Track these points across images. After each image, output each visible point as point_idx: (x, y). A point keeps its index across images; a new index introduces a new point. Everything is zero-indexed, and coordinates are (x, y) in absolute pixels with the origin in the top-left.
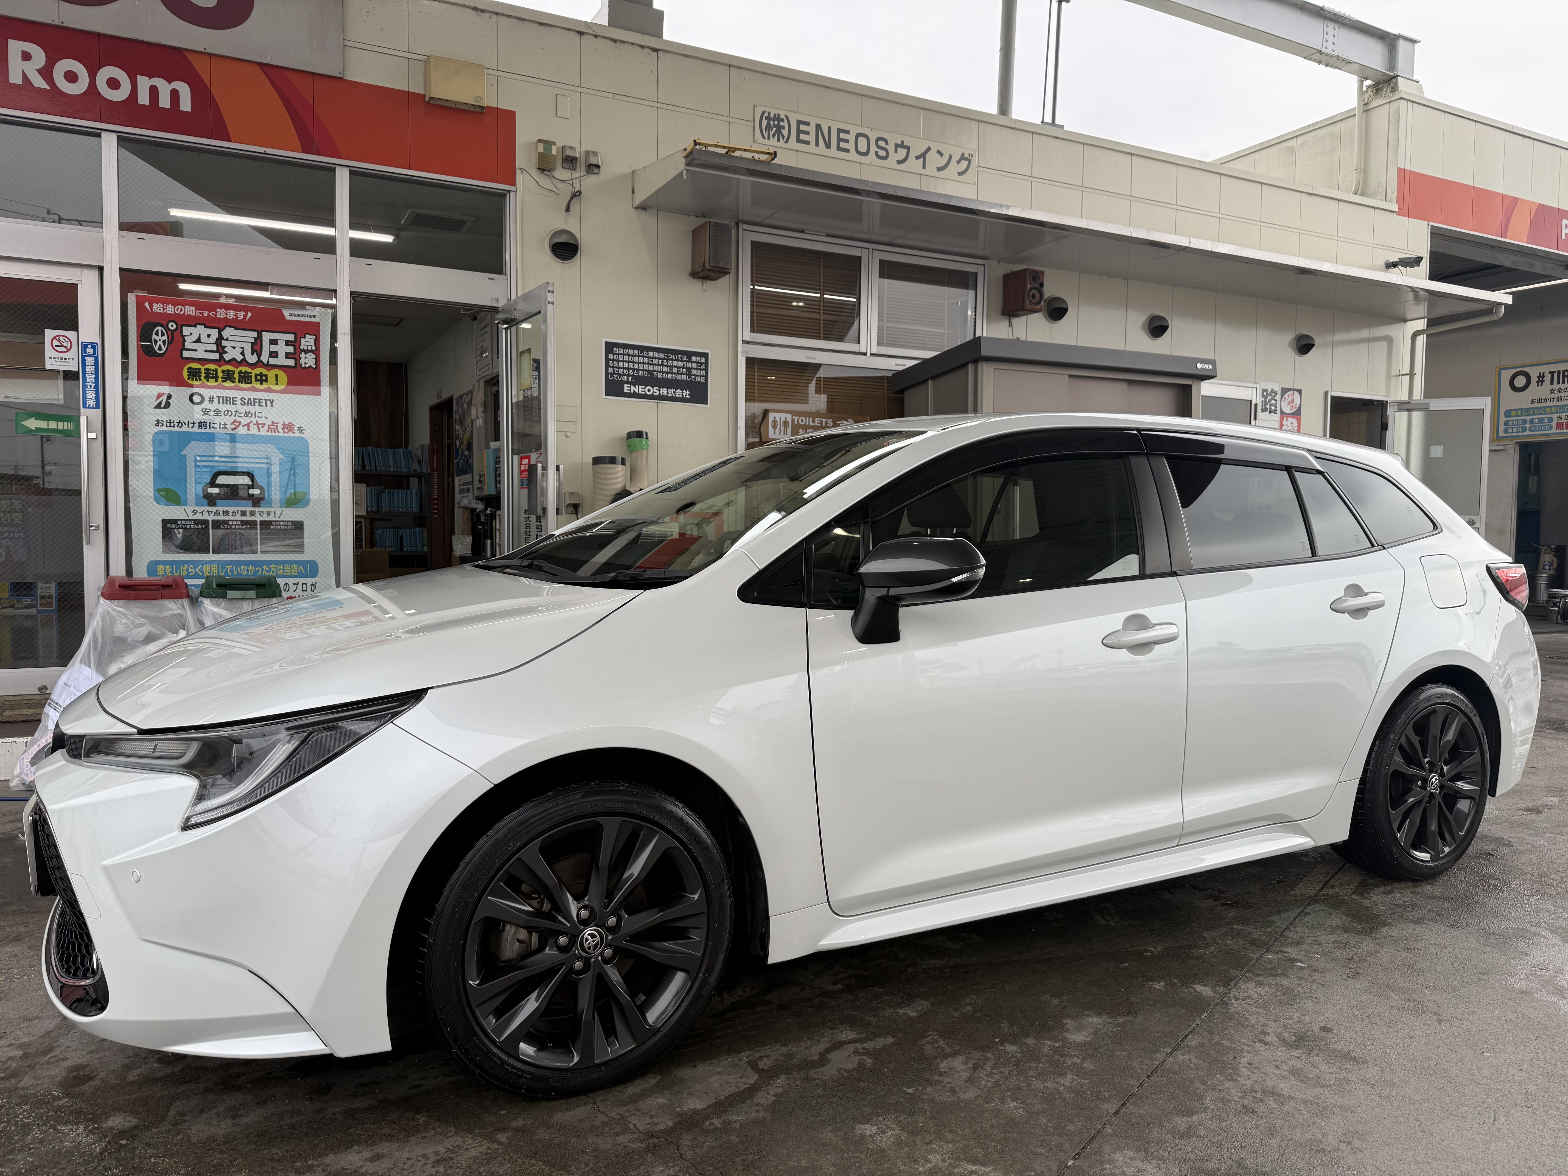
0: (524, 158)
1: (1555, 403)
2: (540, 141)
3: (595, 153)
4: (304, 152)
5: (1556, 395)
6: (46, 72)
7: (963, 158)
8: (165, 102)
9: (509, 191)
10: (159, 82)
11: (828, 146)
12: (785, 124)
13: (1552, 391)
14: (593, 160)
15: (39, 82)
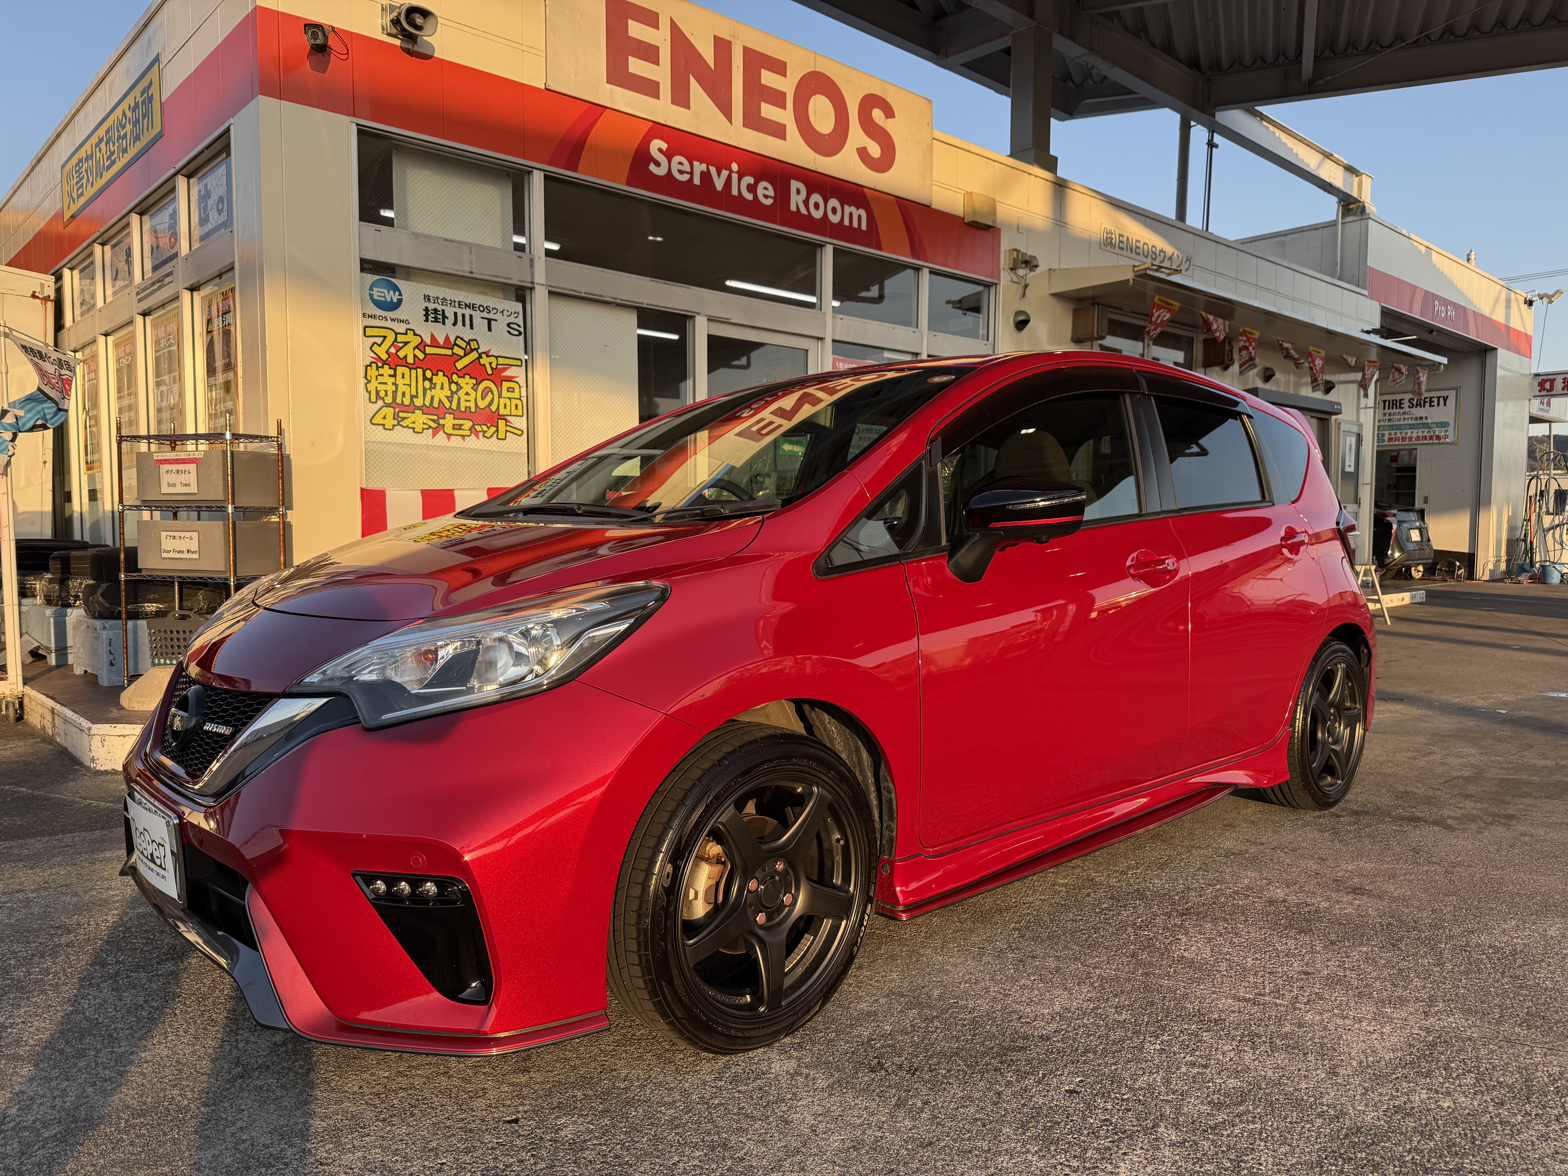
0: (1004, 262)
1: (1387, 423)
2: (1014, 250)
3: (1035, 258)
4: (913, 258)
5: (1387, 418)
6: (806, 202)
7: (1187, 260)
8: (855, 224)
9: (996, 284)
10: (853, 209)
11: (1132, 251)
12: (1113, 236)
13: (1385, 414)
14: (1035, 263)
15: (803, 211)
